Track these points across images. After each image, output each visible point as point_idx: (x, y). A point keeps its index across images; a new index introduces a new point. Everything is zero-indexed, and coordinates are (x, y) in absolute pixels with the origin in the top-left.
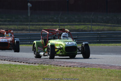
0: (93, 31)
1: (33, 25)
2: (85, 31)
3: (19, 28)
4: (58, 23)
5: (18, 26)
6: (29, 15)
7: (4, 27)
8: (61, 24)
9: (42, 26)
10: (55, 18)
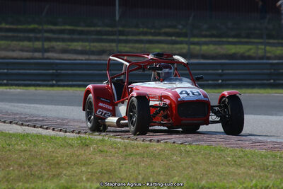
0: (269, 58)
1: (126, 41)
2: (250, 58)
3: (94, 49)
4: (186, 39)
5: (92, 44)
6: (117, 18)
7: (58, 45)
8: (192, 39)
9: (147, 45)
10: (180, 27)
